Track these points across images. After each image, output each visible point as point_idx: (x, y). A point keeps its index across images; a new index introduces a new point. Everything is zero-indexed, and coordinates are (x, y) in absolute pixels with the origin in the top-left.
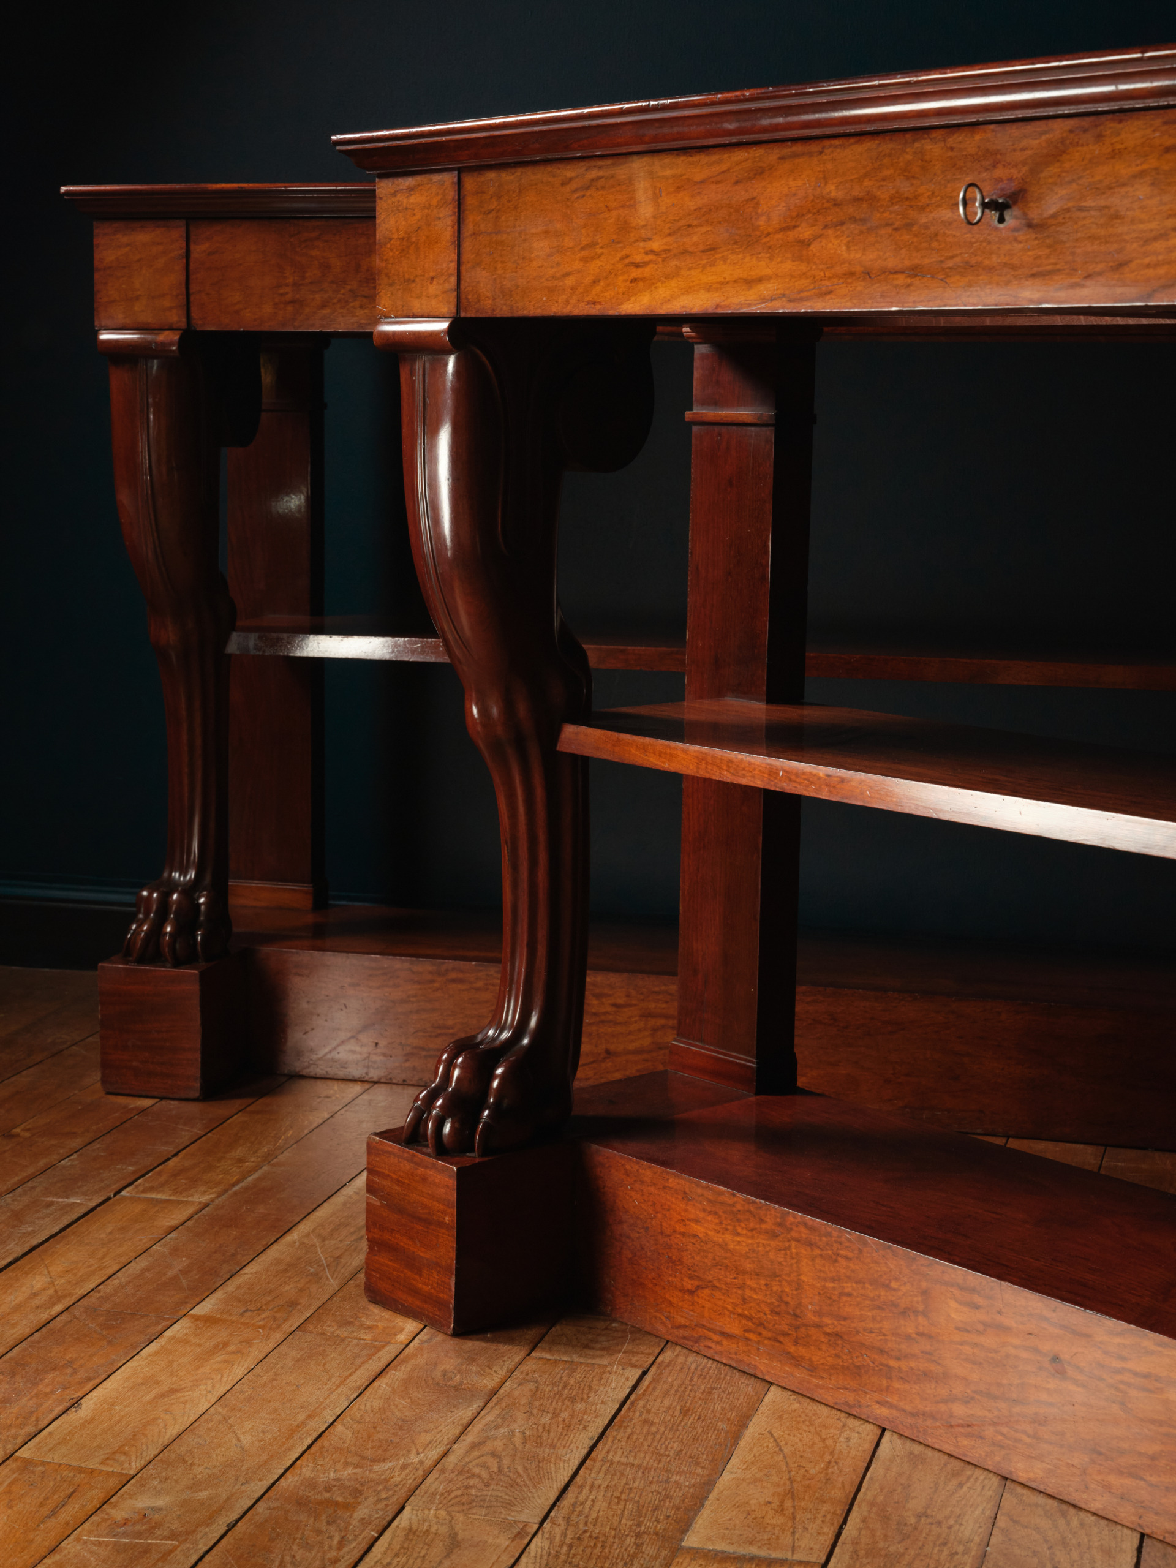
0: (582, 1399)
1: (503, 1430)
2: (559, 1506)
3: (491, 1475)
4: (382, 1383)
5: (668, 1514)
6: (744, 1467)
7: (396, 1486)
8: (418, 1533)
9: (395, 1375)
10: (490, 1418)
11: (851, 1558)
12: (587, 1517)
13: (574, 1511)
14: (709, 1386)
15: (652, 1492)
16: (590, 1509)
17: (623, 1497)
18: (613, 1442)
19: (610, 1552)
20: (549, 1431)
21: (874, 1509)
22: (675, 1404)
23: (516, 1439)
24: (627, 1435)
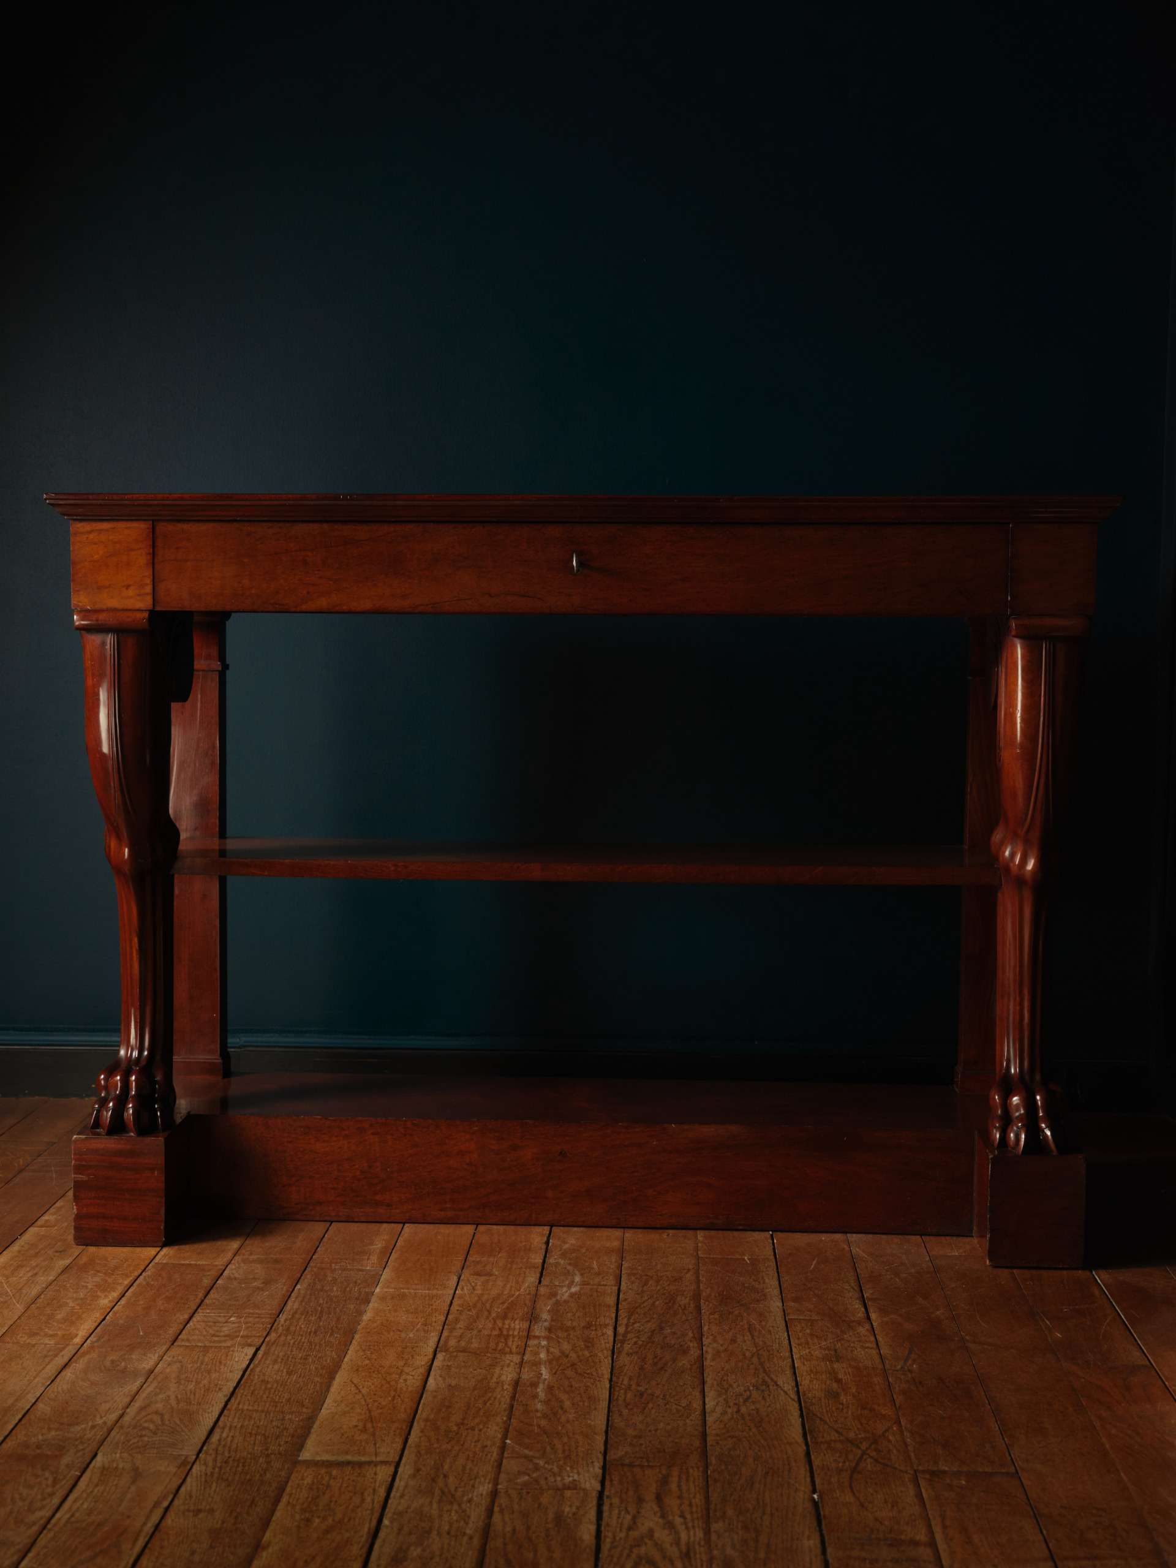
0: (216, 1371)
1: (161, 1396)
2: (209, 1443)
3: (157, 1427)
4: (68, 1374)
5: (287, 1440)
6: (336, 1405)
7: (89, 1440)
8: (109, 1470)
9: (76, 1366)
10: (150, 1389)
11: (416, 1456)
12: (229, 1447)
13: (220, 1444)
15: (274, 1427)
16: (231, 1442)
17: (253, 1432)
18: (241, 1397)
19: (249, 1469)
20: (195, 1394)
21: (429, 1423)
22: (282, 1368)
23: (171, 1401)
24: (251, 1391)
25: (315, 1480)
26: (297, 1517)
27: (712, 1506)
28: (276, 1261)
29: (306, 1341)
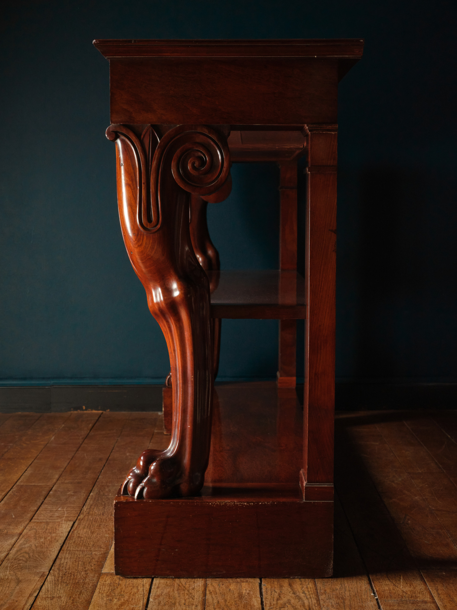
0: (54, 533)
1: (27, 545)
2: (54, 566)
3: (27, 559)
5: (95, 564)
8: (4, 580)
10: (21, 542)
12: (65, 568)
13: (60, 566)
14: (99, 524)
15: (87, 558)
16: (66, 565)
17: (77, 560)
18: (69, 544)
19: (77, 577)
20: (44, 544)
22: (88, 531)
23: (33, 547)
24: (73, 542)
25: (112, 581)
26: (105, 599)
27: (318, 588)
28: (79, 483)
29: (99, 518)
